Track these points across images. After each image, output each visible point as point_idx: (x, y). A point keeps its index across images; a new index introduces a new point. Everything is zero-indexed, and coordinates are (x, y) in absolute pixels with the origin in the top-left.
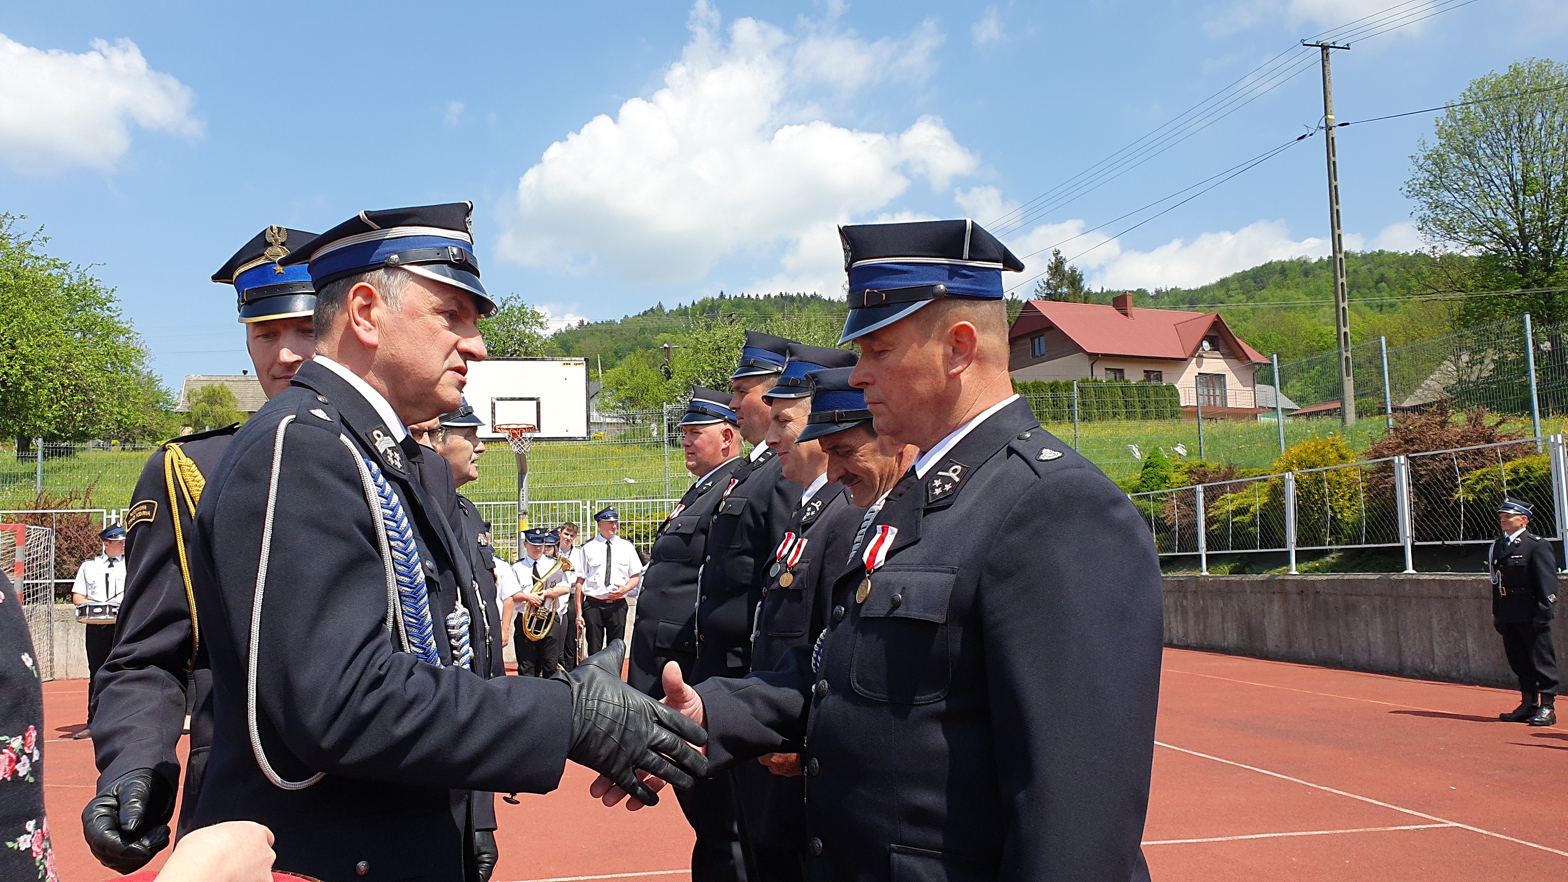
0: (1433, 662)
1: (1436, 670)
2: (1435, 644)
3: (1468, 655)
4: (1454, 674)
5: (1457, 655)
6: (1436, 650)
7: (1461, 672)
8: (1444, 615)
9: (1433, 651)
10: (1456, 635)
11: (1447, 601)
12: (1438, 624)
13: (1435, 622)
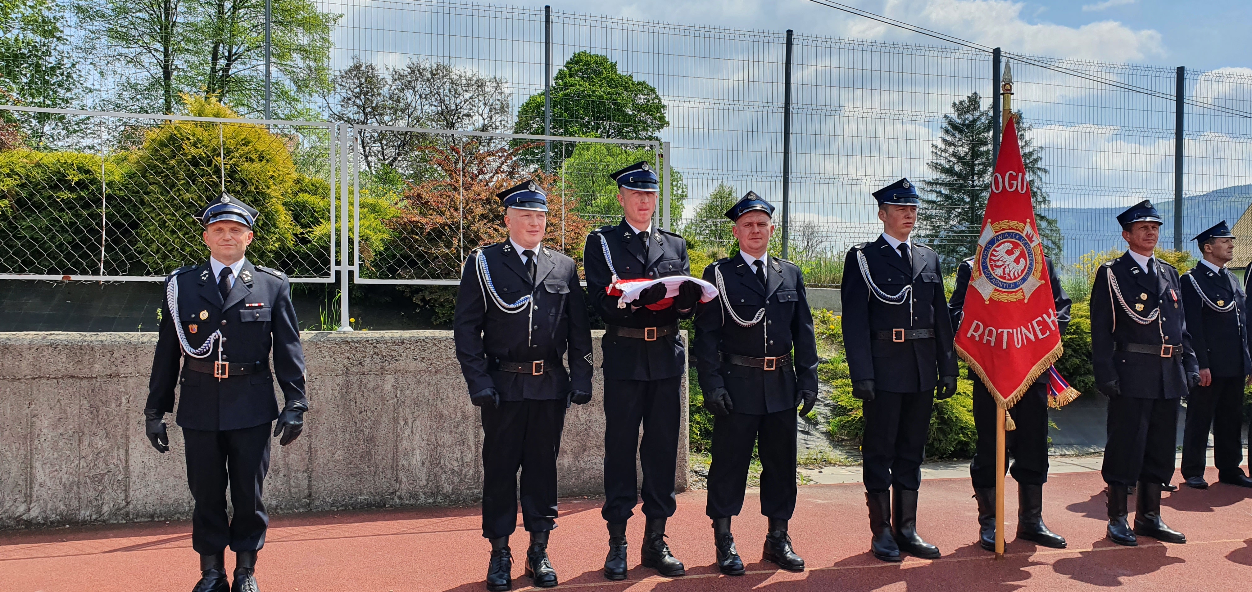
0: (28, 498)
1: (34, 513)
2: (38, 465)
3: (127, 477)
4: (85, 514)
5: (98, 479)
6: (41, 474)
7: (105, 508)
8: (73, 410)
9: (30, 480)
10: (101, 443)
11: (85, 383)
12: (55, 427)
13: (44, 424)
